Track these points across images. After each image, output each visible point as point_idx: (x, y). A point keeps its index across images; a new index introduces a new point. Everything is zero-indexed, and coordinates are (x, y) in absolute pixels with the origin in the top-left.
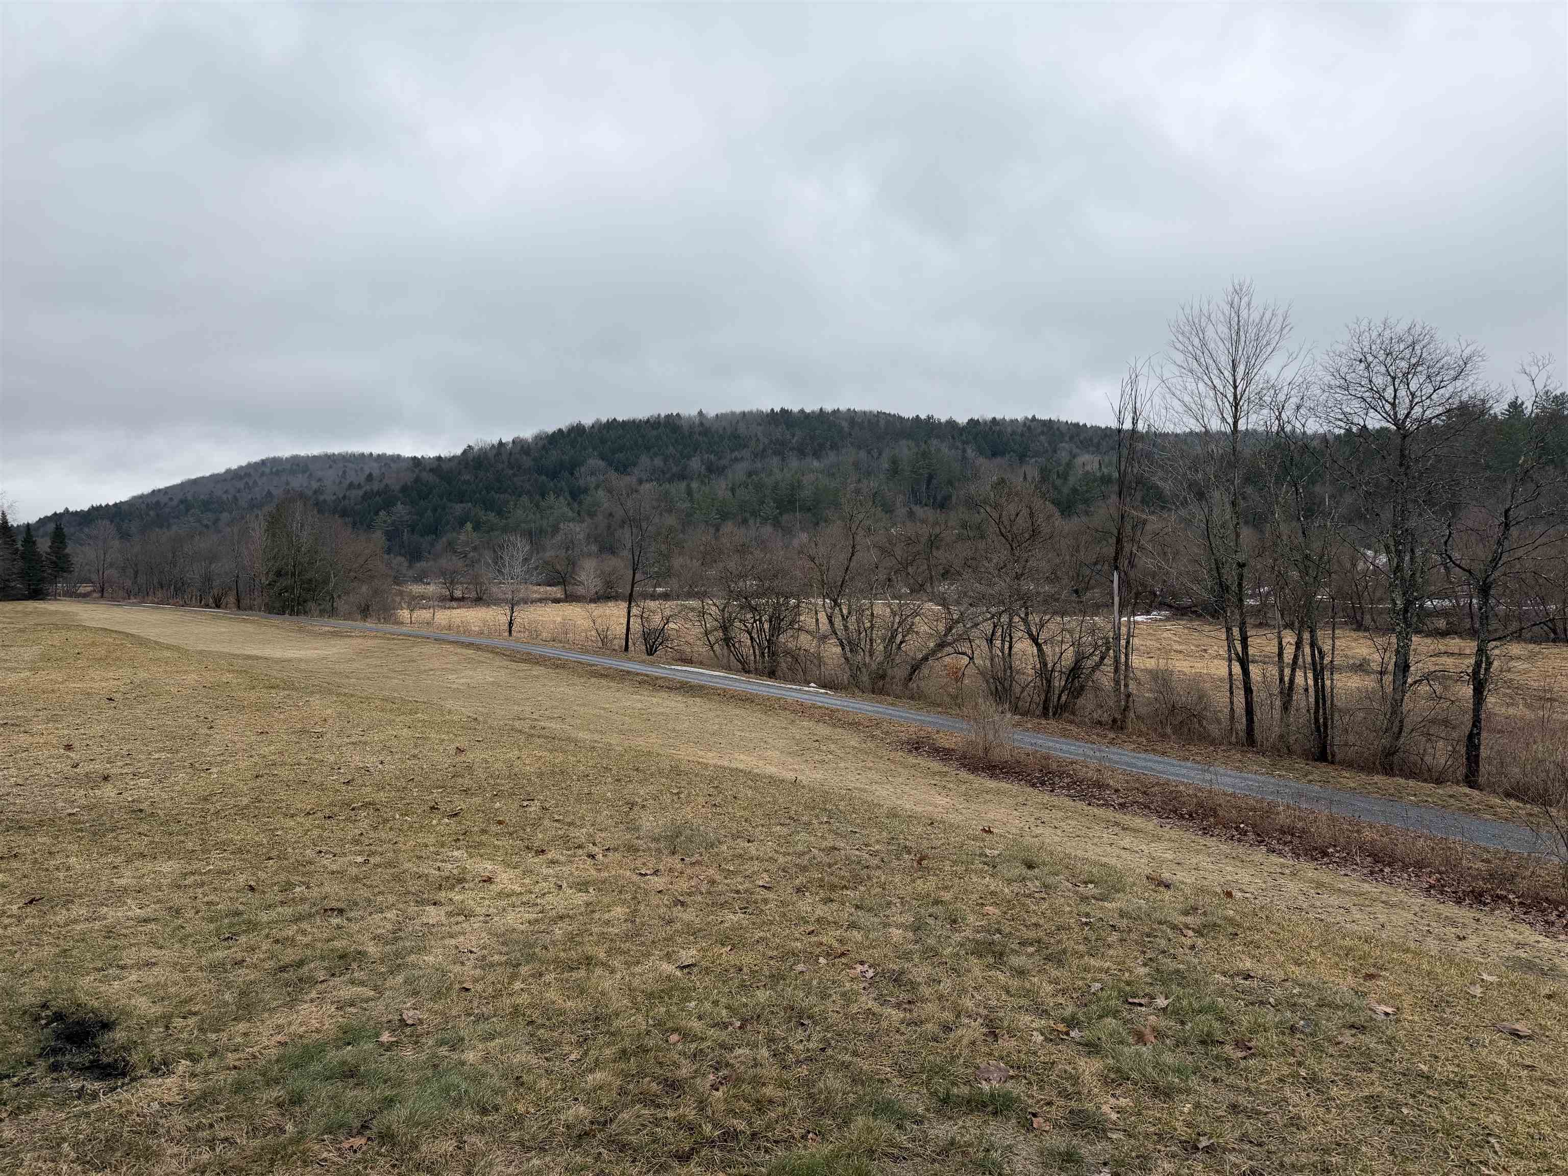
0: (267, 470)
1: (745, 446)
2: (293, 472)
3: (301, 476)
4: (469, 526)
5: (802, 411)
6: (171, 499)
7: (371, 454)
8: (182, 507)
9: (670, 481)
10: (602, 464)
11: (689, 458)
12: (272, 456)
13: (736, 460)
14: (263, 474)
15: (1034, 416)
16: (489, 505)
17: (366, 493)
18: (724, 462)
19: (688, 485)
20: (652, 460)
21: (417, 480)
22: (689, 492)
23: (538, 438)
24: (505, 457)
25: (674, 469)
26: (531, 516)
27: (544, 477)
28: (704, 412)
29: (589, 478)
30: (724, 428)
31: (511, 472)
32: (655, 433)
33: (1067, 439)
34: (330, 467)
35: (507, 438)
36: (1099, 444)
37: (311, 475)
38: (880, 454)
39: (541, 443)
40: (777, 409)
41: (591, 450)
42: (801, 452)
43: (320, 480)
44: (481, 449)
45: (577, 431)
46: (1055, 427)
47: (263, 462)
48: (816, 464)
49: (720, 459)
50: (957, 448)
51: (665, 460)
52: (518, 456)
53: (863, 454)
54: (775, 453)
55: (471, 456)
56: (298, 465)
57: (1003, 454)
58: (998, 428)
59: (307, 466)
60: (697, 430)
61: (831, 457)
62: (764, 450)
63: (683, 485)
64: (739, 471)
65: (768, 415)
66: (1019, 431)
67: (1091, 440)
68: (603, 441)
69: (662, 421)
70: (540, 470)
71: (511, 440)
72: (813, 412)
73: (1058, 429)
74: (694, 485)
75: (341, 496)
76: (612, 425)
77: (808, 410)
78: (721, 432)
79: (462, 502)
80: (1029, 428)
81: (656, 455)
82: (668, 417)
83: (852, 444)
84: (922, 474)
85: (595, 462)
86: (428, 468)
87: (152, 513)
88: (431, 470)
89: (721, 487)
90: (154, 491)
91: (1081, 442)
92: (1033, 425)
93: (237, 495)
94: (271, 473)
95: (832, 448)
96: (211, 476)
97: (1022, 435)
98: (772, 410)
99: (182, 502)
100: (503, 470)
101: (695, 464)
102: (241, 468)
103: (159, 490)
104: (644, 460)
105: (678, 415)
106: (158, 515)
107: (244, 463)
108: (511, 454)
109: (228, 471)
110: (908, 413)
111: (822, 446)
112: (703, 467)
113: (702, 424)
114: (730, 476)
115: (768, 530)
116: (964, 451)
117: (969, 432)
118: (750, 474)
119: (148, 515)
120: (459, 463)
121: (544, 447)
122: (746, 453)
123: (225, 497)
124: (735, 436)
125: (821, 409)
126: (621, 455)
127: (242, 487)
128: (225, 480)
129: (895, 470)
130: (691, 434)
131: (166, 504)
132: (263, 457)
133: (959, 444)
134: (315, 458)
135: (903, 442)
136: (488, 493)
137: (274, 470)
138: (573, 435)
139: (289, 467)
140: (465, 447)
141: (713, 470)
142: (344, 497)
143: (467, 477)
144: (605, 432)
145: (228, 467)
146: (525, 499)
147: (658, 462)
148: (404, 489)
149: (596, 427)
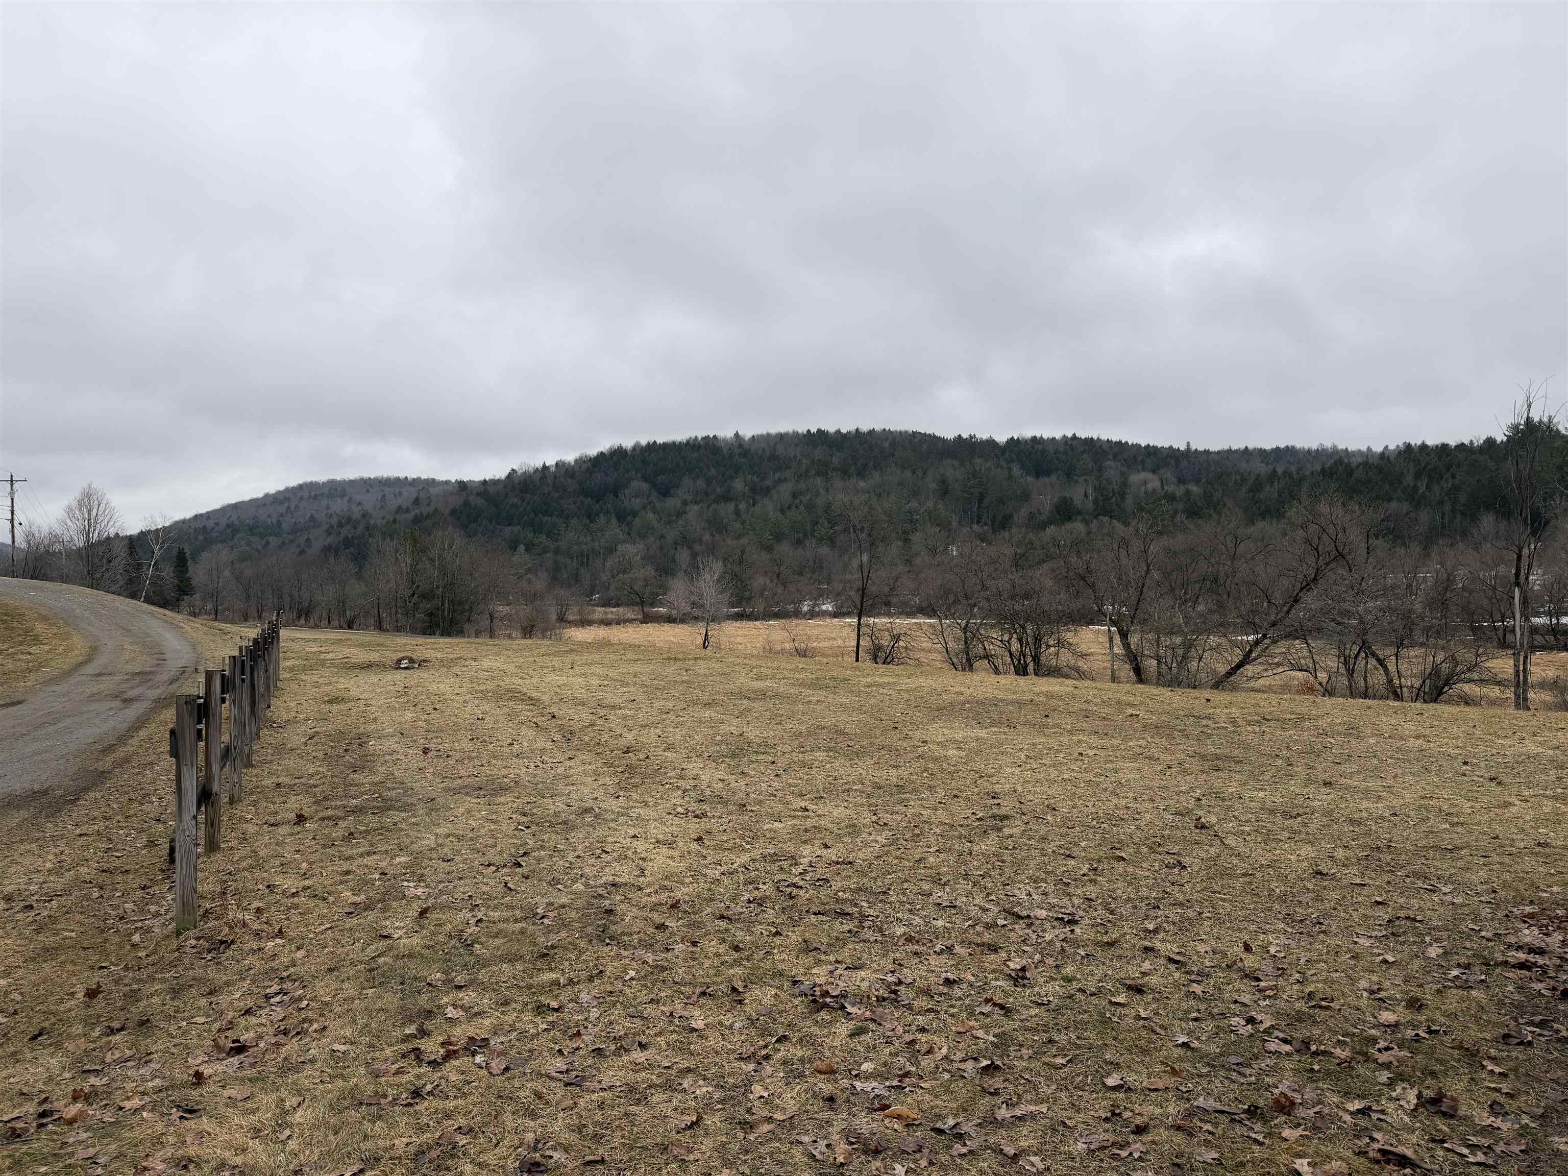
0: (306, 495)
1: (788, 467)
2: (330, 496)
3: (339, 500)
4: (522, 548)
5: (838, 432)
6: (217, 524)
7: (406, 478)
8: (228, 531)
9: (716, 501)
10: (645, 486)
11: (732, 478)
12: (309, 480)
13: (780, 481)
14: (302, 498)
15: (1074, 435)
16: (538, 529)
17: (416, 516)
18: (768, 483)
19: (737, 506)
20: (695, 482)
21: (466, 504)
22: (737, 513)
23: (580, 462)
24: (550, 480)
25: (719, 490)
26: (582, 538)
27: (589, 499)
28: (740, 433)
29: (633, 499)
30: (764, 450)
31: (557, 495)
32: (695, 455)
33: (1111, 457)
34: (368, 491)
35: (551, 462)
36: (1143, 462)
37: (351, 499)
38: (925, 473)
39: (584, 466)
40: (814, 430)
41: (634, 472)
42: (845, 473)
43: (359, 504)
44: (525, 473)
45: (618, 454)
46: (1098, 445)
47: (301, 487)
48: (862, 484)
49: (762, 480)
50: (1002, 467)
51: (709, 482)
52: (562, 479)
53: (908, 473)
54: (818, 474)
55: (516, 481)
56: (336, 490)
57: (1048, 473)
58: (1040, 447)
59: (344, 490)
60: (737, 451)
61: (876, 477)
62: (807, 471)
63: (731, 507)
64: (784, 491)
65: (804, 436)
66: (1061, 449)
67: (1135, 457)
68: (645, 462)
69: (702, 443)
70: (586, 493)
71: (554, 463)
72: (849, 433)
73: (1100, 447)
74: (742, 506)
75: (391, 519)
76: (652, 447)
77: (844, 431)
78: (760, 452)
79: (510, 525)
80: (1072, 448)
81: (698, 477)
82: (706, 438)
83: (896, 463)
84: (972, 494)
85: (638, 484)
86: (474, 492)
87: (201, 537)
88: (478, 494)
89: (768, 507)
90: (196, 516)
91: (1125, 460)
92: (1075, 443)
93: (281, 519)
94: (310, 497)
95: (875, 468)
96: (251, 500)
97: (1066, 453)
98: (809, 431)
99: (228, 526)
100: (549, 493)
101: (739, 485)
102: (279, 492)
103: (201, 515)
104: (686, 481)
105: (715, 436)
106: (206, 539)
107: (282, 488)
108: (555, 477)
109: (267, 496)
110: (948, 433)
111: (865, 466)
112: (747, 488)
113: (740, 446)
114: (775, 497)
115: (824, 550)
116: (1010, 469)
117: (1012, 451)
118: (794, 495)
119: (196, 539)
120: (506, 487)
121: (588, 470)
122: (788, 474)
123: (269, 520)
124: (774, 457)
125: (857, 430)
126: (664, 477)
127: (284, 511)
128: (265, 505)
129: (944, 490)
130: (731, 456)
131: (213, 529)
132: (301, 481)
133: (1003, 463)
134: (352, 483)
135: (949, 461)
136: (536, 516)
137: (313, 494)
138: (615, 458)
139: (326, 491)
140: (508, 471)
141: (758, 492)
142: (395, 521)
143: (515, 500)
144: (646, 454)
145: (266, 491)
146: (574, 521)
147: (701, 483)
148: (453, 512)
149: (638, 450)
